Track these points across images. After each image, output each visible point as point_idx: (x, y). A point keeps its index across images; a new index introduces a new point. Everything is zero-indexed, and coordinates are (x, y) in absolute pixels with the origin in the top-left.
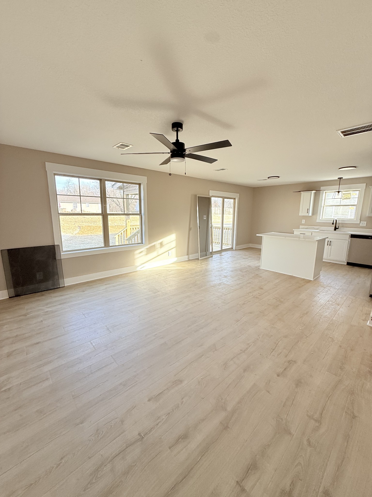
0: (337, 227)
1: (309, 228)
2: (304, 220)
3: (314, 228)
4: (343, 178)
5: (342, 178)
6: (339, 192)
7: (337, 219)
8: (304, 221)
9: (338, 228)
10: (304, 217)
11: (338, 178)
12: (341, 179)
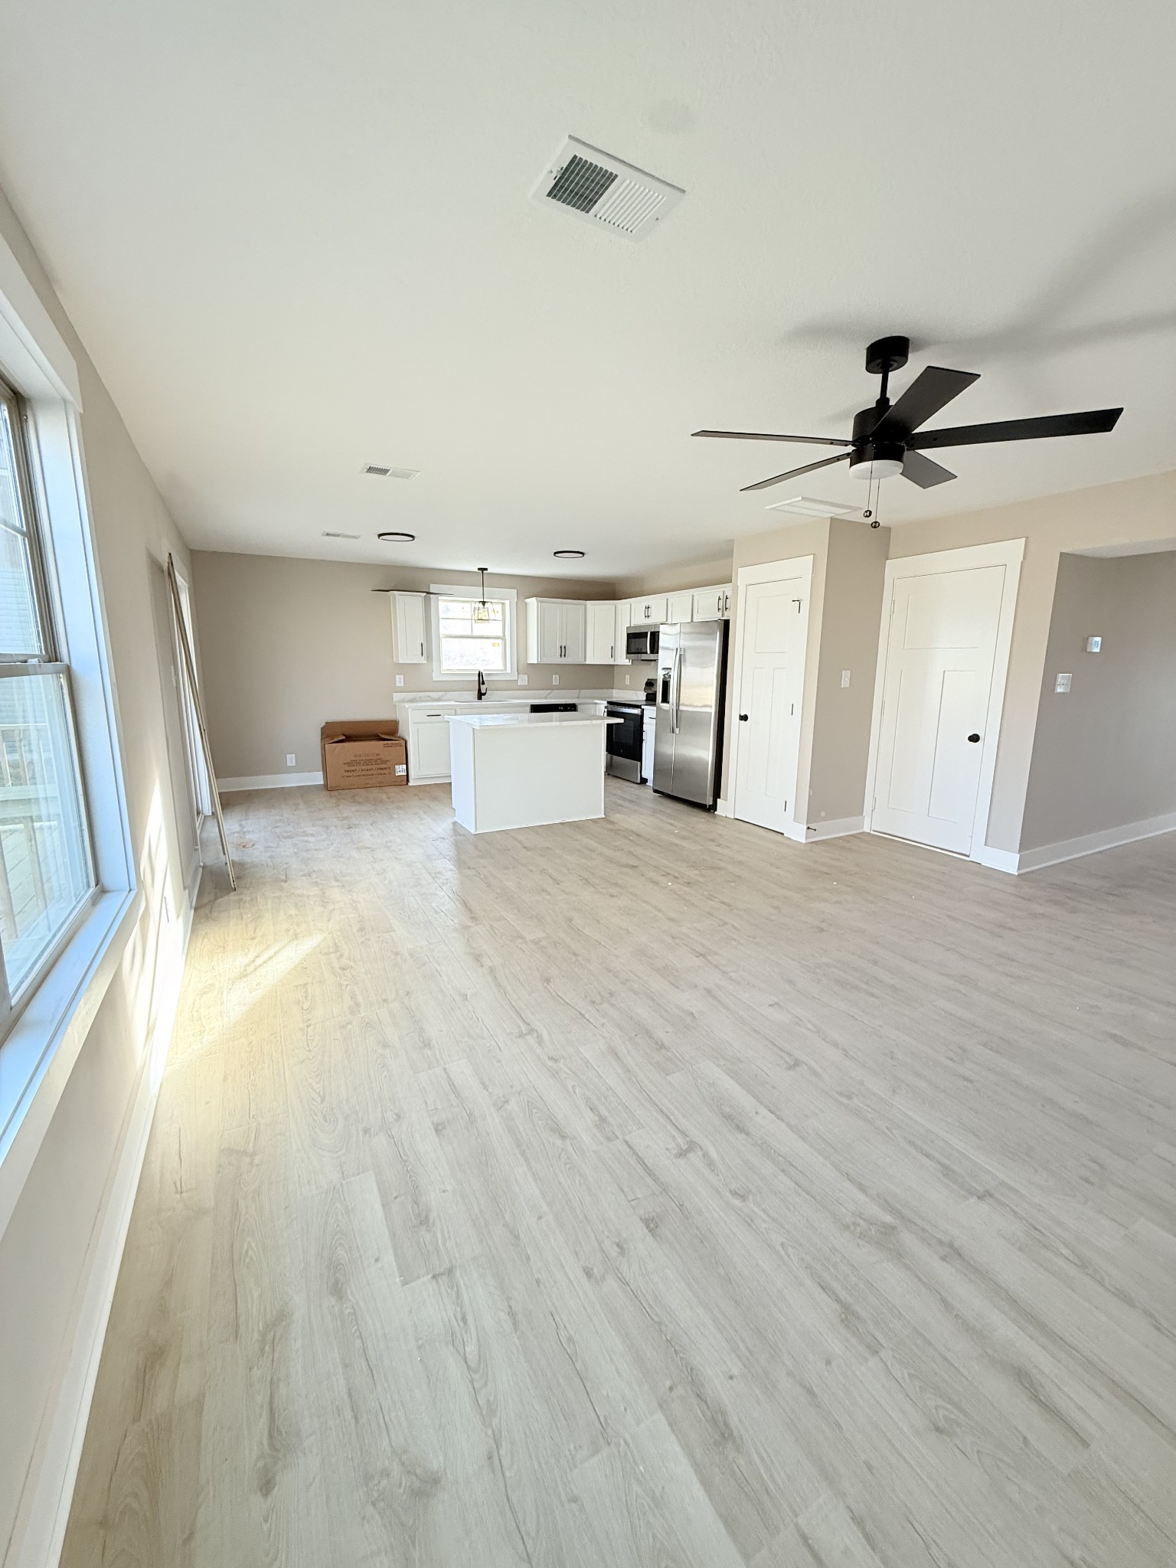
0: (483, 692)
1: (418, 699)
2: (402, 676)
3: (430, 697)
4: (489, 571)
5: (486, 569)
6: (484, 603)
7: (485, 670)
8: (402, 680)
9: (484, 694)
10: (403, 668)
11: (479, 569)
12: (485, 572)
